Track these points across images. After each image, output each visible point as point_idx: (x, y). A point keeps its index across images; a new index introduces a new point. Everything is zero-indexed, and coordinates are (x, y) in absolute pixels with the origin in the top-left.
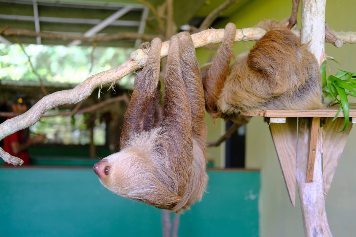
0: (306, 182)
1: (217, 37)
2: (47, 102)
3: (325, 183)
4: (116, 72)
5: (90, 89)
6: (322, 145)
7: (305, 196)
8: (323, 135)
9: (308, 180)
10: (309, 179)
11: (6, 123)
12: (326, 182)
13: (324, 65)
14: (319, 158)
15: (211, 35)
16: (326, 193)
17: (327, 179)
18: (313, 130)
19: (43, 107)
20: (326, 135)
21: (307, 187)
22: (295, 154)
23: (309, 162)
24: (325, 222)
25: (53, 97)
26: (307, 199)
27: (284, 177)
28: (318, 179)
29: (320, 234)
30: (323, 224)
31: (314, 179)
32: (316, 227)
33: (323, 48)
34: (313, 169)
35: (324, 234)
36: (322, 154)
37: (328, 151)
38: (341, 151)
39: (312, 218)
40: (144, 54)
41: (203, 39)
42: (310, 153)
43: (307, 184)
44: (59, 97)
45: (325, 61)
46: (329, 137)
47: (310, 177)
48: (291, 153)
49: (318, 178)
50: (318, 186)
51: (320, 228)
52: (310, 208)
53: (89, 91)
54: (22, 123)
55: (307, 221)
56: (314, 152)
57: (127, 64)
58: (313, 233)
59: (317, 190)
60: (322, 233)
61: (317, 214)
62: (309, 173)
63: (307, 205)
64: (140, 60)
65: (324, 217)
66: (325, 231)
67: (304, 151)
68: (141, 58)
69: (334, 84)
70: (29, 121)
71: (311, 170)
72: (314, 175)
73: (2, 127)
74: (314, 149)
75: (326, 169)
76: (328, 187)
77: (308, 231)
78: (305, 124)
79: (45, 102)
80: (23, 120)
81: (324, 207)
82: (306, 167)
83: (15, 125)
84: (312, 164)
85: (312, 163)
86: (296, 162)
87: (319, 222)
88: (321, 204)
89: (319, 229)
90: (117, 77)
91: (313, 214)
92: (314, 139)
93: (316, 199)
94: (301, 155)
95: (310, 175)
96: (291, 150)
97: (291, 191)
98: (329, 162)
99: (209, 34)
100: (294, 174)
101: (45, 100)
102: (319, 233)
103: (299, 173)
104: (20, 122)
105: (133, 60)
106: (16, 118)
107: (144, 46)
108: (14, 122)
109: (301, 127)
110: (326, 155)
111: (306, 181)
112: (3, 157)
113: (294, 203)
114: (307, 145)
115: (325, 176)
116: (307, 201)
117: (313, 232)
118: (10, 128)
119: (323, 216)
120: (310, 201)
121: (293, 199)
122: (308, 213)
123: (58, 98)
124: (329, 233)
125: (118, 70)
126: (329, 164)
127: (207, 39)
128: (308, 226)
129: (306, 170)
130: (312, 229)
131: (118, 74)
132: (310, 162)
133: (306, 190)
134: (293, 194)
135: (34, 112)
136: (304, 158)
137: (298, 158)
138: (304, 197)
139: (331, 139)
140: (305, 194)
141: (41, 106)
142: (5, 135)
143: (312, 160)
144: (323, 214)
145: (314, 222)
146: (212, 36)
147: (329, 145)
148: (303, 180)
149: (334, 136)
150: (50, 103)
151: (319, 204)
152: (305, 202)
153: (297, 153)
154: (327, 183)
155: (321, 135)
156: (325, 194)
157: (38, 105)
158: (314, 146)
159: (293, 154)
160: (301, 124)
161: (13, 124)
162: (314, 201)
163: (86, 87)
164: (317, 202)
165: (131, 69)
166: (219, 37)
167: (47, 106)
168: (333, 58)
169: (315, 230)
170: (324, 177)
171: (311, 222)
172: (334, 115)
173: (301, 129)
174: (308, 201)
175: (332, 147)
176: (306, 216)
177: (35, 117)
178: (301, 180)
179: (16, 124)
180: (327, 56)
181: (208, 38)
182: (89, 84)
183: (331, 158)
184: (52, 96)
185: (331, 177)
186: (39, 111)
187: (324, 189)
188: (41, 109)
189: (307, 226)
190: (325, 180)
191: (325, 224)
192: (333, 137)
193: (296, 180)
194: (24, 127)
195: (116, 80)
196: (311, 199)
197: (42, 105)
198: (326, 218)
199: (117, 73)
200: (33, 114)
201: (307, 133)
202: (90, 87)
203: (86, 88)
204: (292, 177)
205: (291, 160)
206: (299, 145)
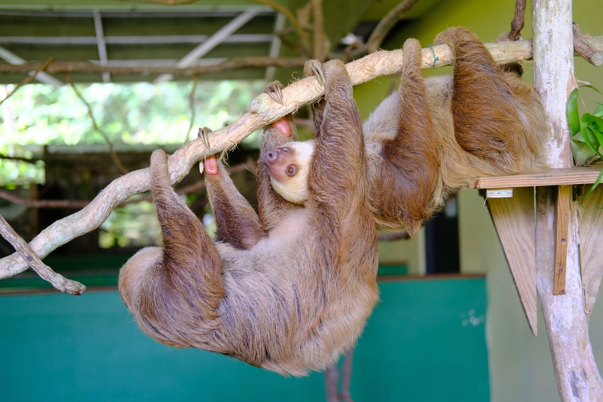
0: (554, 294)
1: (390, 64)
2: (119, 188)
3: (587, 295)
4: (228, 133)
5: (188, 164)
6: (577, 231)
7: (554, 317)
8: (578, 215)
9: (556, 291)
10: (559, 289)
11: (55, 226)
12: (588, 293)
13: (574, 97)
14: (574, 253)
15: (380, 62)
16: (590, 311)
17: (590, 287)
18: (560, 207)
19: (112, 197)
20: (584, 214)
21: (555, 303)
22: (534, 249)
23: (557, 260)
24: (590, 359)
25: (127, 180)
26: (558, 322)
27: (517, 288)
28: (574, 289)
29: (581, 381)
30: (587, 364)
31: (566, 289)
32: (574, 370)
33: (570, 69)
34: (565, 272)
35: (590, 380)
36: (579, 246)
37: (589, 240)
39: (566, 355)
40: (272, 102)
41: (368, 68)
42: (558, 247)
43: (556, 297)
44: (137, 181)
45: (576, 90)
46: (589, 218)
47: (559, 285)
48: (526, 247)
49: (574, 286)
50: (574, 299)
51: (582, 370)
52: (563, 338)
53: (185, 168)
54: (80, 225)
55: (559, 359)
56: (563, 243)
57: (244, 120)
58: (570, 379)
59: (573, 306)
60: (586, 378)
61: (576, 348)
62: (557, 279)
63: (558, 332)
64: (266, 112)
65: (588, 351)
66: (590, 376)
67: (547, 244)
68: (267, 108)
69: (592, 128)
70: (91, 221)
71: (561, 274)
72: (567, 283)
73: (49, 234)
74: (564, 238)
75: (586, 271)
76: (592, 300)
77: (561, 376)
78: (546, 197)
79: (116, 189)
80: (81, 220)
81: (587, 335)
82: (552, 269)
83: (69, 229)
84: (562, 264)
85: (562, 262)
86: (536, 260)
87: (579, 361)
88: (580, 330)
89: (579, 372)
90: (230, 142)
91: (569, 347)
92: (563, 221)
93: (572, 322)
94: (543, 249)
95: (560, 283)
96: (526, 241)
97: (530, 310)
98: (591, 258)
99: (377, 61)
100: (533, 282)
101: (115, 186)
102: (581, 378)
103: (542, 279)
104: (77, 225)
105: (254, 113)
106: (71, 218)
107: (270, 88)
108: (66, 225)
109: (541, 202)
110: (585, 246)
111: (553, 292)
112: (53, 282)
113: (535, 330)
114: (552, 233)
115: (586, 282)
117: (571, 377)
118: (61, 234)
119: (586, 350)
120: (562, 326)
121: (534, 323)
122: (559, 346)
123: (135, 182)
124: (597, 379)
125: (231, 130)
126: (592, 263)
127: (374, 69)
128: (561, 367)
129: (553, 274)
130: (569, 373)
131: (231, 137)
132: (559, 262)
133: (555, 308)
134: (533, 315)
135: (98, 206)
136: (549, 255)
137: (539, 255)
138: (551, 319)
139: (593, 219)
140: (553, 314)
141: (108, 196)
142: (53, 246)
143: (562, 257)
144: (586, 346)
145: (571, 361)
146: (383, 64)
147: (590, 230)
148: (549, 290)
149: (598, 216)
150: (124, 191)
151: (578, 331)
152: (553, 328)
153: (536, 246)
154: (590, 295)
155: (576, 214)
156: (588, 312)
157: (105, 194)
158: (564, 234)
159: (530, 248)
160: (540, 197)
161: (66, 227)
162: (569, 326)
163: (181, 161)
164: (573, 327)
165: (251, 127)
166: (395, 64)
167: (119, 196)
168: (588, 84)
169: (574, 374)
170: (584, 285)
171: (567, 361)
172: (593, 180)
173: (542, 206)
174: (559, 325)
175: (595, 233)
176: (557, 350)
177: (100, 215)
178: (546, 291)
179: (70, 227)
180: (579, 81)
181: (376, 68)
182: (184, 156)
183: (594, 251)
184: (125, 179)
185: (597, 285)
186: (106, 204)
187: (585, 305)
188: (110, 200)
189: (559, 369)
190: (586, 289)
191: (590, 364)
192: (596, 217)
193: (537, 291)
194: (83, 232)
195: (228, 147)
196: (564, 323)
197: (111, 194)
198: (591, 354)
199: (230, 135)
200: (98, 209)
201: (551, 211)
202: (187, 161)
203: (180, 163)
204: (530, 287)
205: (527, 259)
206: (538, 232)
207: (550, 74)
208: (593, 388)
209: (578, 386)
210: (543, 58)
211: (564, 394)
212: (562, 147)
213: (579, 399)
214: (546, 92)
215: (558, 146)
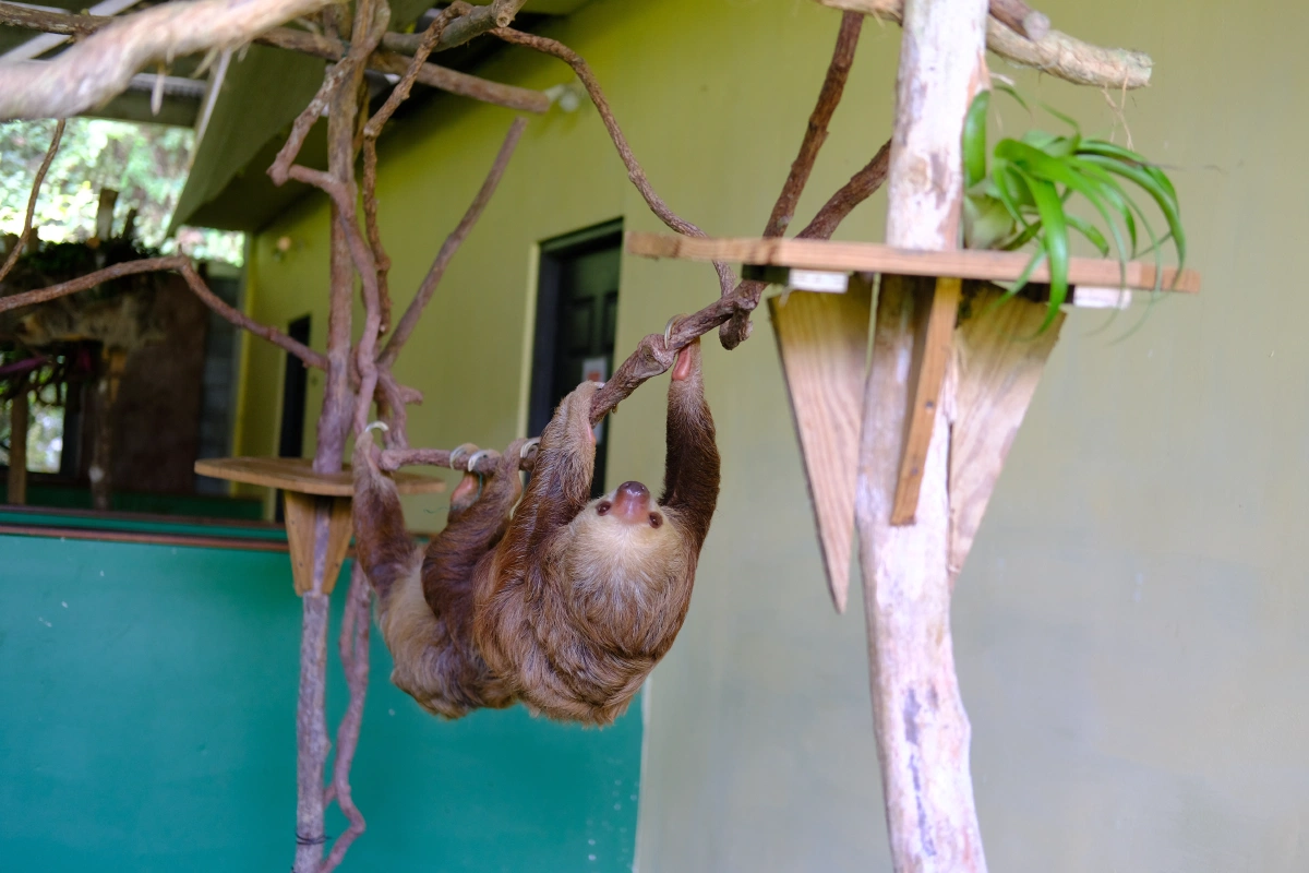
0: (892, 524)
3: (956, 533)
6: (954, 391)
7: (886, 574)
8: (960, 360)
9: (898, 517)
10: (903, 514)
12: (960, 529)
13: (981, 105)
14: (942, 442)
16: (957, 567)
17: (963, 517)
18: (934, 329)
20: (970, 361)
21: (892, 543)
22: (858, 424)
23: (910, 448)
24: (948, 668)
26: (892, 584)
27: (814, 507)
28: (933, 516)
29: (926, 711)
30: (940, 677)
31: (920, 513)
32: (915, 687)
33: (979, 48)
34: (921, 475)
35: (942, 709)
36: (951, 428)
37: (973, 418)
38: (1017, 419)
39: (902, 654)
42: (915, 418)
43: (894, 530)
45: (985, 94)
46: (979, 368)
47: (906, 504)
48: (843, 420)
49: (933, 510)
50: (930, 538)
51: (929, 688)
52: (900, 619)
55: (886, 663)
56: (929, 411)
58: (903, 706)
59: (927, 552)
60: (936, 705)
61: (923, 641)
62: (903, 491)
63: (890, 605)
65: (944, 651)
66: (944, 701)
67: (890, 413)
69: (1018, 169)
71: (911, 481)
72: (922, 501)
74: (930, 399)
75: (961, 483)
76: (964, 545)
77: (885, 698)
78: (900, 313)
81: (947, 617)
82: (893, 469)
84: (917, 458)
85: (920, 454)
86: (861, 450)
87: (926, 667)
88: (936, 605)
89: (924, 691)
91: (909, 637)
92: (936, 363)
93: (923, 586)
94: (879, 425)
95: (908, 498)
96: (844, 407)
97: (837, 555)
98: (973, 456)
100: (850, 496)
102: (925, 705)
103: (869, 490)
109: (887, 325)
110: (964, 429)
111: (891, 519)
113: (842, 599)
114: (905, 390)
115: (956, 504)
116: (891, 593)
117: (906, 703)
119: (941, 649)
120: (901, 593)
121: (841, 584)
122: (889, 634)
124: (956, 708)
126: (974, 465)
128: (888, 680)
129: (894, 481)
130: (903, 692)
132: (914, 451)
133: (889, 554)
134: (841, 567)
136: (891, 438)
137: (869, 438)
138: (879, 577)
139: (986, 374)
140: (885, 567)
143: (922, 441)
144: (941, 640)
145: (910, 667)
147: (978, 397)
148: (881, 515)
149: (996, 366)
151: (932, 605)
152: (882, 598)
153: (864, 417)
154: (962, 533)
155: (955, 358)
156: (953, 569)
158: (933, 390)
159: (851, 423)
160: (885, 314)
162: (914, 594)
164: (924, 597)
168: (1010, 82)
169: (912, 695)
170: (953, 511)
171: (901, 667)
173: (886, 333)
174: (895, 590)
175: (987, 403)
176: (885, 644)
178: (874, 516)
180: (994, 75)
182: (119, 43)
183: (980, 441)
185: (977, 512)
187: (950, 554)
189: (883, 683)
190: (955, 520)
191: (947, 680)
192: (992, 370)
193: (856, 519)
196: (904, 586)
198: (949, 656)
199: (235, 11)
201: (905, 346)
202: (125, 58)
204: (842, 505)
205: (842, 443)
206: (874, 388)
207: (937, 49)
208: (946, 727)
209: (917, 720)
210: (927, 13)
211: (887, 738)
212: (946, 208)
213: (915, 747)
214: (923, 89)
215: (938, 206)
